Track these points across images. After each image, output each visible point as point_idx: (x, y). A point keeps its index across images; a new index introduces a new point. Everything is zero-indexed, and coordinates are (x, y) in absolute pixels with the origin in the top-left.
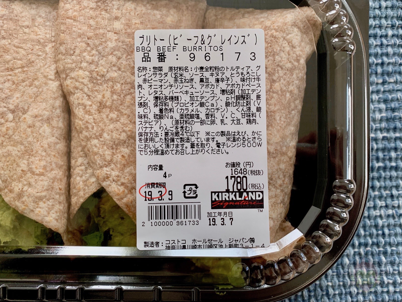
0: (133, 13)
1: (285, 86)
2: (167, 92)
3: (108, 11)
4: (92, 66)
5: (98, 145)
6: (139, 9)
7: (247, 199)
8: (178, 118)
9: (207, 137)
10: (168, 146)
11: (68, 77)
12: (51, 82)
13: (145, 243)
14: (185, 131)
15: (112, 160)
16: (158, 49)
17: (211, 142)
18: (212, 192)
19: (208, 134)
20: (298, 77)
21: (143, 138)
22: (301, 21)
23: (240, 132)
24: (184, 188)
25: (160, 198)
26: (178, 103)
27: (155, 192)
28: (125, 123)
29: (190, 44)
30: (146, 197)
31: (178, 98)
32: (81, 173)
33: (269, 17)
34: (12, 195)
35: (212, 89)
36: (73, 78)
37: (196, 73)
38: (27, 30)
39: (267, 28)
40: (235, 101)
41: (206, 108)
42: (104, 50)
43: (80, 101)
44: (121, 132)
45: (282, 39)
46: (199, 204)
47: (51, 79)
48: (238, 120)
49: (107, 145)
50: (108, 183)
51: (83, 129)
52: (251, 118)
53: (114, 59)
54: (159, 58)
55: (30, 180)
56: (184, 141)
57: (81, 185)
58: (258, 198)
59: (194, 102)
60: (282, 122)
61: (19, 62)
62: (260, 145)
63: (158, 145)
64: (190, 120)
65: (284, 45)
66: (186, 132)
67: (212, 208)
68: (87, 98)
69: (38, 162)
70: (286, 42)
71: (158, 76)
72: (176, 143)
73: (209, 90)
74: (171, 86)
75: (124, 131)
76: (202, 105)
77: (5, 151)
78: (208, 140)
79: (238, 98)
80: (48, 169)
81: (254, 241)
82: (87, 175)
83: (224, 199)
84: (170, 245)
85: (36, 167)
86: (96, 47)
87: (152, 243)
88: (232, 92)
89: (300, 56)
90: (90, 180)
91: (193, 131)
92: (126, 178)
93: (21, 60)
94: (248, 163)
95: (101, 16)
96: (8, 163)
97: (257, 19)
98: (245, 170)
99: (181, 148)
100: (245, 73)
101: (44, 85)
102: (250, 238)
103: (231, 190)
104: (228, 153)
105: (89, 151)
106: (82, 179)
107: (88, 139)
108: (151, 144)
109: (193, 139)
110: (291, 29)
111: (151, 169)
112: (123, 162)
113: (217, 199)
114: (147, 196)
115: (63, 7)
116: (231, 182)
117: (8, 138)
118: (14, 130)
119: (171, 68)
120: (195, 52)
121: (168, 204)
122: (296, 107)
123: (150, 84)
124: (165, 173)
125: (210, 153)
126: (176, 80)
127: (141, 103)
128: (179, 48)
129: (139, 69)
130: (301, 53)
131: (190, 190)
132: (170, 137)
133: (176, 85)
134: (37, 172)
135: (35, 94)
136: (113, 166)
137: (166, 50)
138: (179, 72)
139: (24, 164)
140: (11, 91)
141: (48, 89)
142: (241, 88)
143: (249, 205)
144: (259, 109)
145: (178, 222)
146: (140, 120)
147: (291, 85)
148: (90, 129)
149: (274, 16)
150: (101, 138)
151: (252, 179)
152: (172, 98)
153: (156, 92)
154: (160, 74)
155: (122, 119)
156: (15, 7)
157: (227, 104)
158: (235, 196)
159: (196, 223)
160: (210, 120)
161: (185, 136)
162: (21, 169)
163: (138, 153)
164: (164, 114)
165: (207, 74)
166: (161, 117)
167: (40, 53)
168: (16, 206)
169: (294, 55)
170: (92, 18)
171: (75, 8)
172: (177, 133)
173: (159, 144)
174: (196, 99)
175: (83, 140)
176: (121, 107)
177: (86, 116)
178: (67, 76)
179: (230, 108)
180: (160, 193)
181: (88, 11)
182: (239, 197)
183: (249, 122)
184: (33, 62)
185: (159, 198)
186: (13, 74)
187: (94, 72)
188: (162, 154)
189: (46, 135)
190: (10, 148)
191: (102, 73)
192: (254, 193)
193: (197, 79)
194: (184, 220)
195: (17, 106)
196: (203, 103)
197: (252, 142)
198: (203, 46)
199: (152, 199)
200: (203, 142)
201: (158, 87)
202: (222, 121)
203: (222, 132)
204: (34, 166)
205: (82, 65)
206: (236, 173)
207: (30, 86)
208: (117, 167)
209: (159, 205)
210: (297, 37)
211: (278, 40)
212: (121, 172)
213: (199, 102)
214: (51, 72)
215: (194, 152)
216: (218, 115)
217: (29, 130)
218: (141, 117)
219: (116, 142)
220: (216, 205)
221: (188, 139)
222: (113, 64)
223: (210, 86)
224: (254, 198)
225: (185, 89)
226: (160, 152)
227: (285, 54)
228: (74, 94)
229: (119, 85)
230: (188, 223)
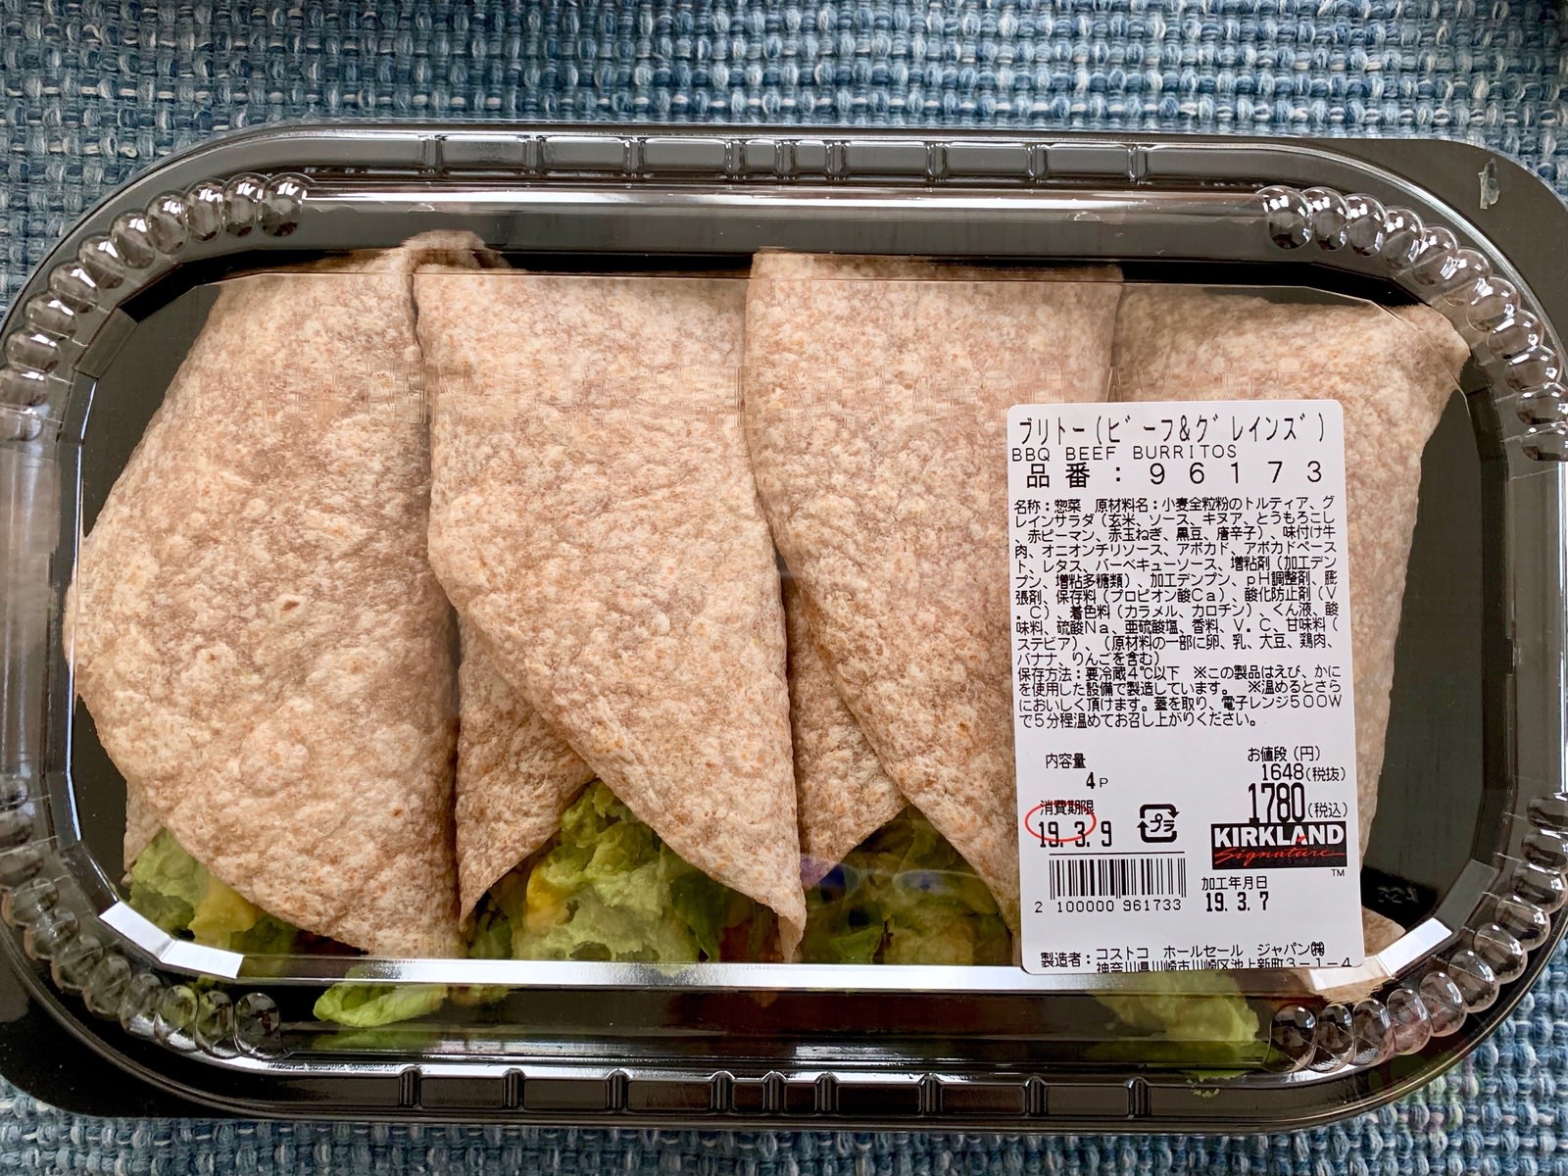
0: (945, 326)
1: (1373, 531)
2: (1090, 565)
3: (881, 322)
4: (859, 482)
5: (896, 696)
6: (956, 311)
7: (1304, 842)
8: (1122, 631)
9: (1198, 680)
10: (1096, 704)
11: (798, 513)
12: (747, 524)
13: (1044, 955)
14: (1139, 665)
15: (934, 738)
16: (1069, 452)
17: (1208, 693)
18: (1214, 827)
19: (1200, 672)
20: (1403, 505)
21: (1030, 683)
22: (1411, 349)
23: (1285, 667)
24: (1142, 816)
25: (1080, 841)
26: (1121, 592)
27: (1067, 824)
28: (959, 636)
29: (1153, 441)
30: (1043, 838)
31: (1120, 579)
32: (842, 767)
33: (1318, 335)
34: (689, 831)
35: (1209, 556)
36: (811, 516)
37: (1168, 515)
38: (665, 378)
39: (1317, 371)
40: (1270, 587)
41: (1195, 604)
42: (883, 438)
43: (839, 579)
44: (951, 662)
45: (1363, 401)
46: (1180, 856)
47: (747, 517)
48: (1280, 636)
49: (921, 697)
50: (932, 797)
51: (850, 651)
52: (1313, 632)
53: (914, 463)
54: (1071, 476)
55: (731, 789)
56: (1137, 691)
57: (846, 800)
58: (1331, 841)
59: (1162, 589)
60: (1366, 630)
61: (661, 470)
62: (1336, 702)
63: (1069, 702)
64: (1154, 636)
65: (1367, 420)
66: (1142, 668)
67: (1215, 867)
68: (855, 569)
69: (745, 741)
70: (1371, 410)
71: (1068, 524)
72: (1116, 696)
73: (1201, 557)
74: (1102, 548)
75: (958, 658)
76: (1183, 596)
77: (658, 712)
78: (1201, 688)
79: (1277, 578)
80: (768, 760)
81: (1321, 951)
82: (863, 774)
83: (1244, 844)
84: (1108, 961)
85: (744, 756)
86: (863, 428)
87: (1062, 956)
88: (1262, 563)
89: (1409, 447)
90: (871, 785)
91: (1160, 665)
92: (976, 784)
93: (664, 463)
94: (1307, 750)
95: (864, 339)
96: (668, 746)
97: (1284, 340)
98: (1298, 768)
99: (1130, 710)
100: (1295, 514)
101: (732, 533)
102: (1314, 944)
103: (1263, 820)
104: (1253, 723)
105: (870, 711)
106: (846, 784)
107: (866, 680)
108: (1051, 699)
109: (1162, 686)
110: (1386, 374)
111: (1053, 764)
112: (966, 742)
113: (1227, 844)
114: (1047, 835)
115: (764, 316)
116: (1264, 798)
117: (663, 680)
118: (679, 656)
119: (1101, 504)
120: (1164, 461)
121: (1101, 857)
122: (1396, 583)
123: (1047, 544)
124: (1091, 776)
125: (1208, 722)
126: (1115, 533)
127: (1024, 593)
128: (1123, 451)
129: (1019, 505)
130: (1411, 439)
131: (1157, 821)
132: (1100, 680)
133: (1115, 545)
134: (747, 766)
135: (712, 558)
136: (939, 752)
137: (1090, 455)
138: (1122, 512)
139: (712, 746)
140: (651, 550)
141: (744, 545)
142: (1284, 555)
143: (1310, 857)
144: (1331, 609)
145: (1127, 903)
146: (1023, 636)
147: (1387, 526)
148: (873, 654)
149: (1331, 331)
150: (903, 676)
151: (1316, 792)
152: (1104, 580)
153: (1062, 565)
154: (1074, 518)
155: (949, 625)
156: (623, 309)
157: (1250, 595)
158: (1274, 834)
159: (1173, 904)
160: (1204, 635)
161: (1141, 679)
162: (704, 760)
163: (1018, 722)
164: (1083, 620)
165: (1196, 518)
166: (1076, 629)
167: (711, 445)
168: (702, 859)
169: (1395, 445)
170: (842, 346)
171: (798, 320)
172: (1119, 672)
173: (1072, 699)
174: (1166, 583)
175: (848, 682)
176: (942, 593)
177: (857, 618)
178: (794, 509)
179: (1258, 606)
180: (1080, 827)
181: (831, 325)
182: (1285, 838)
183: (1307, 641)
184: (696, 469)
185: (1075, 839)
186: (650, 504)
187: (867, 500)
188: (1082, 724)
189: (755, 669)
190: (672, 705)
191: (888, 502)
192: (1322, 827)
193: (1170, 530)
194: (1143, 899)
195: (674, 592)
196: (1187, 591)
197: (1315, 694)
198: (1186, 445)
199: (1058, 843)
200: (1188, 695)
201: (1067, 551)
202: (1237, 639)
203: (1238, 668)
204: (737, 754)
205: (834, 481)
206: (1276, 775)
207: (696, 537)
208: (951, 755)
209: (1078, 858)
210: (1399, 395)
211: (1349, 406)
212: (962, 768)
213: (1176, 590)
214: (744, 496)
215: (1164, 722)
216: (1226, 624)
217: (715, 657)
218: (1025, 629)
219: (942, 690)
220: (1224, 858)
221: (1148, 686)
222: (911, 475)
223: (1205, 549)
224: (1322, 841)
225: (1137, 556)
226: (1074, 721)
227: (1371, 445)
228: (818, 559)
229: (932, 535)
230: (1152, 905)
